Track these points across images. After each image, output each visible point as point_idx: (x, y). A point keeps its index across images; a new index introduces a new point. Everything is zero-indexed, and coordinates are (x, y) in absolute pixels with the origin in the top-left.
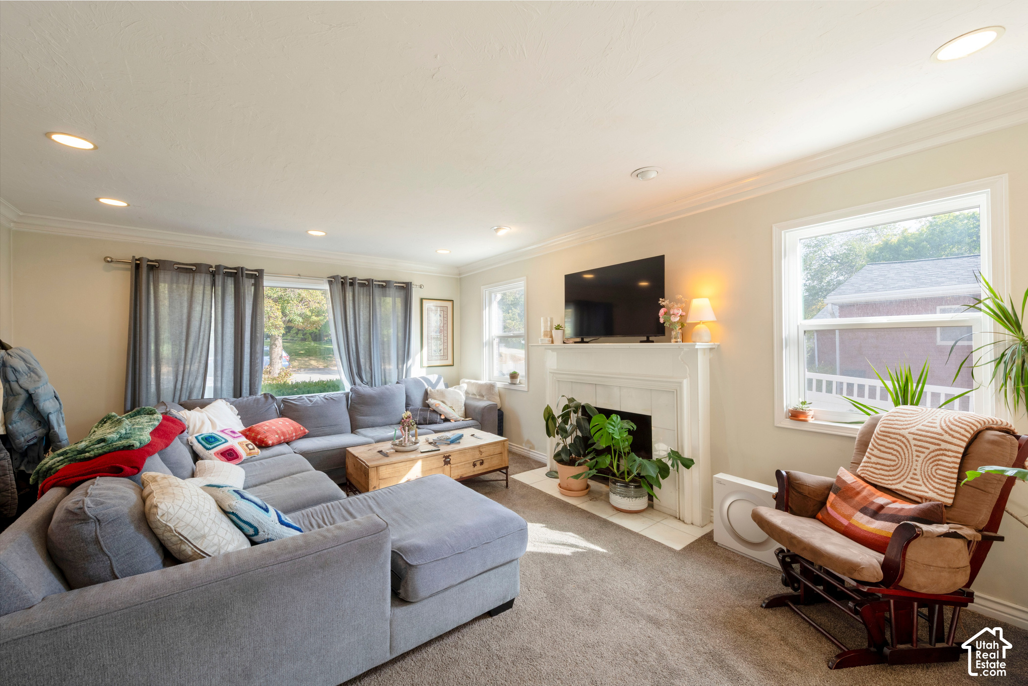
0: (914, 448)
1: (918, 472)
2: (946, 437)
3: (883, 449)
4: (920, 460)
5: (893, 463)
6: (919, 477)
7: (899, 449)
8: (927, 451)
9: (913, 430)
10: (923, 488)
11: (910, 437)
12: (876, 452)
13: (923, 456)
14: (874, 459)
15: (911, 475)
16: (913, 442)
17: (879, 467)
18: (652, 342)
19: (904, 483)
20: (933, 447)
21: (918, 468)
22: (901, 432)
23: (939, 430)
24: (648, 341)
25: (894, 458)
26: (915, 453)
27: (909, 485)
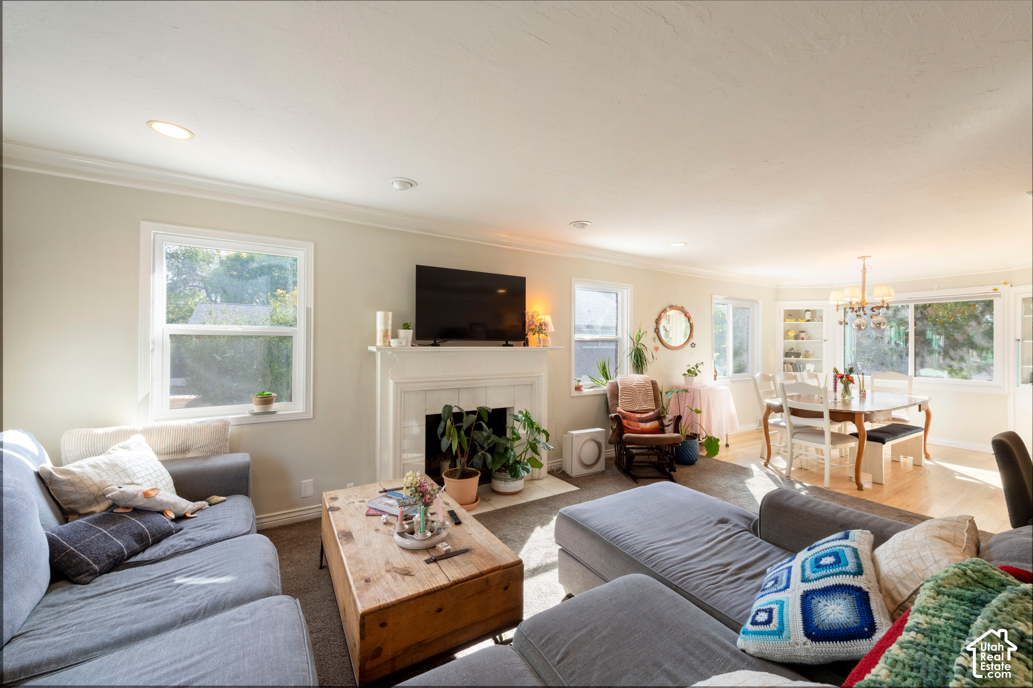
0: (637, 391)
1: (641, 401)
2: (647, 385)
3: (625, 395)
4: (641, 395)
5: (631, 400)
6: (642, 402)
7: (632, 393)
8: (642, 391)
9: (634, 384)
10: (645, 406)
11: (635, 387)
12: (623, 397)
13: (641, 394)
14: (624, 400)
15: (639, 403)
16: (636, 389)
17: (626, 403)
18: (512, 346)
19: (638, 407)
20: (644, 389)
21: (641, 399)
22: (631, 386)
23: (643, 382)
24: (507, 345)
25: (631, 397)
26: (638, 394)
27: (640, 407)
